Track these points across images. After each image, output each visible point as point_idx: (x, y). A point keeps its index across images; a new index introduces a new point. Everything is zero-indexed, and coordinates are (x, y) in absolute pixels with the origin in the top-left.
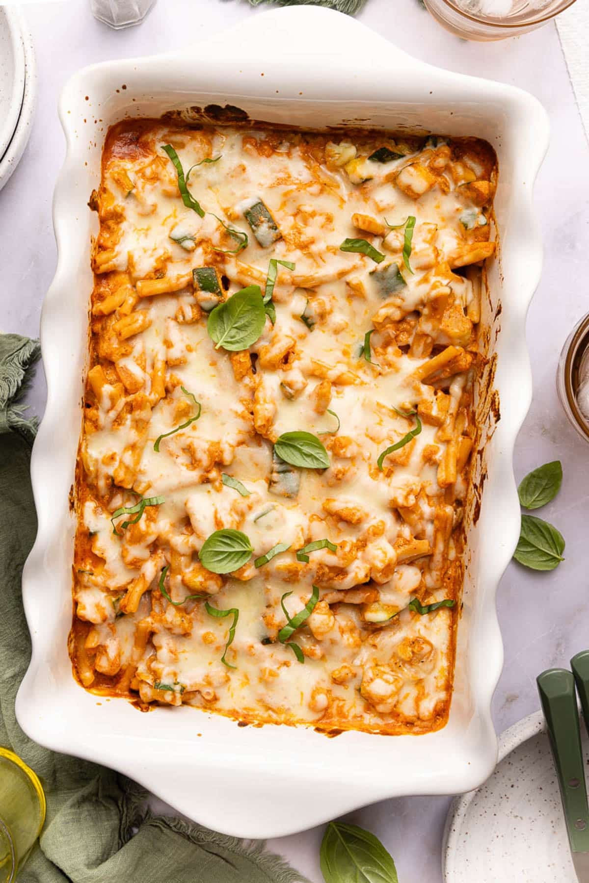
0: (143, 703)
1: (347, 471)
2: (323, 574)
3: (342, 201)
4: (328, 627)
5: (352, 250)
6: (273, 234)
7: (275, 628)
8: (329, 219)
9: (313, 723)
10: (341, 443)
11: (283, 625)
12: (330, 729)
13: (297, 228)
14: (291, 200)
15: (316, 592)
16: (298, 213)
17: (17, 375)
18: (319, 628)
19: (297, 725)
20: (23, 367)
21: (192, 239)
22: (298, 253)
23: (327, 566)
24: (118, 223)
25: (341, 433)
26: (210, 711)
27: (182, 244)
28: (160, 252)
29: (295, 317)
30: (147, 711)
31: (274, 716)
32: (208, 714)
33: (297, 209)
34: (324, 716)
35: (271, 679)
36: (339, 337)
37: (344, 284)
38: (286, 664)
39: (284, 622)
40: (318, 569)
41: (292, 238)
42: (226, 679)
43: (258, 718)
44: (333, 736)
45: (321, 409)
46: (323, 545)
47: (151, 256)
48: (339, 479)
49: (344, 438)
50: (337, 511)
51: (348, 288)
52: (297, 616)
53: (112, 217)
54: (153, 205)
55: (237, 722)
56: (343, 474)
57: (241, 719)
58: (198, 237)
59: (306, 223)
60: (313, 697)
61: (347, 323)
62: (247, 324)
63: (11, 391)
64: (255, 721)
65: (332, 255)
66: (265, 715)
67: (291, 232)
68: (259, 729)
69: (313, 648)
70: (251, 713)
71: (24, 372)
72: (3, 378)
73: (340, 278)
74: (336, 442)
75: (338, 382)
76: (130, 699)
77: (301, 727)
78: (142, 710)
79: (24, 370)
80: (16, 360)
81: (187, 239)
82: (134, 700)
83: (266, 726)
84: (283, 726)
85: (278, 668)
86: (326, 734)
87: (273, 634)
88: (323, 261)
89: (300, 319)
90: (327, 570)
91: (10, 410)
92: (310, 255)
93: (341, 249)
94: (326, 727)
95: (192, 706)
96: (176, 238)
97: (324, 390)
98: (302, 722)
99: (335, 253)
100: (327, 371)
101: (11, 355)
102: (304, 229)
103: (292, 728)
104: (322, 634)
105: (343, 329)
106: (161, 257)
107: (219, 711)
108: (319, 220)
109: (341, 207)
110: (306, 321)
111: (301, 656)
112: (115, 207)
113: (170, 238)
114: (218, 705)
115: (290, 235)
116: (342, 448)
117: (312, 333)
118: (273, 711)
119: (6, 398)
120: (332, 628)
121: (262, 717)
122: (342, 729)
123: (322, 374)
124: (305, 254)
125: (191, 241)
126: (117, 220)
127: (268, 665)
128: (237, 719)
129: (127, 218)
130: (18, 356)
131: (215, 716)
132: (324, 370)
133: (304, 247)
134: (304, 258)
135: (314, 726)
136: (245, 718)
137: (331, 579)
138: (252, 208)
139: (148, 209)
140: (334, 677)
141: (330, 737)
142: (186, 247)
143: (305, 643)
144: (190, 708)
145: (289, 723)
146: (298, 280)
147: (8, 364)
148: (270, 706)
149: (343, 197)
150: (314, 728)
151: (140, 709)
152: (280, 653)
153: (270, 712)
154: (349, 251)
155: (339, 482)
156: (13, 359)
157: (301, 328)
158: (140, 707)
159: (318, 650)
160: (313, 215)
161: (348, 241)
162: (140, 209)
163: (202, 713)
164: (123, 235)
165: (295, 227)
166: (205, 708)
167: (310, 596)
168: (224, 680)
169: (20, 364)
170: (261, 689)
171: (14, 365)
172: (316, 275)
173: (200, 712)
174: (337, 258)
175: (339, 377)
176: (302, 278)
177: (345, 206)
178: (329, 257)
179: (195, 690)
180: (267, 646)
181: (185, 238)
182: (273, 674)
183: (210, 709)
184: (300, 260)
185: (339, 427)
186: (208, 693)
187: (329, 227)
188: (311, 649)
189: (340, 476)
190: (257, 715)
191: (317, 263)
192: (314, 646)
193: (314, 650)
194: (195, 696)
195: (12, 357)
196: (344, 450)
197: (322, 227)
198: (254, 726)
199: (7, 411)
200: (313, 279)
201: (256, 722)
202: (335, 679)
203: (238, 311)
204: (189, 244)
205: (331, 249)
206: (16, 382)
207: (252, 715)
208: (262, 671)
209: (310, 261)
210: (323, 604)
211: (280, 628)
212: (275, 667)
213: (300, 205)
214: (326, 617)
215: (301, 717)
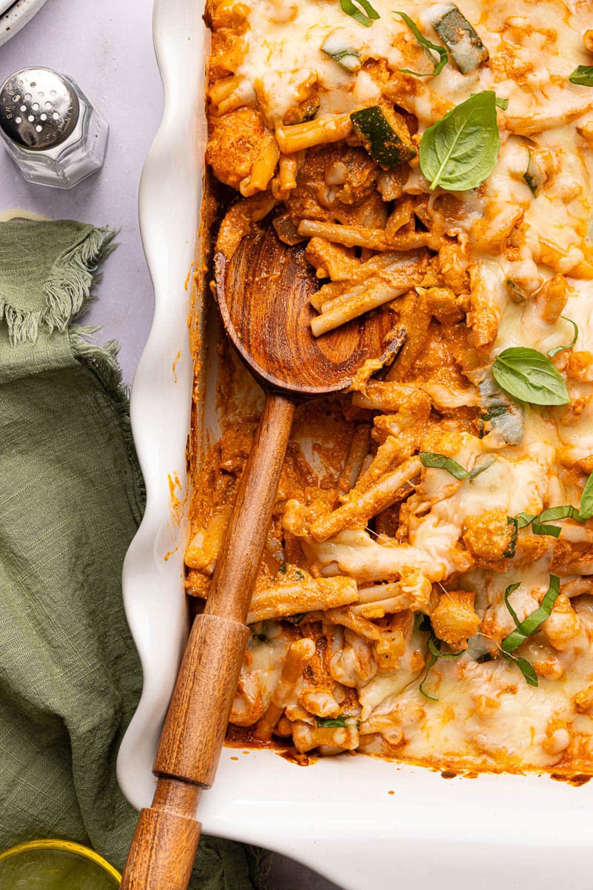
0: (299, 753)
1: (588, 402)
2: (564, 554)
3: (568, 12)
4: (574, 630)
5: (588, 81)
6: (477, 55)
7: (499, 637)
8: (551, 37)
9: (548, 768)
10: (579, 361)
11: (508, 632)
12: (573, 776)
13: (507, 49)
14: (497, 10)
15: (554, 582)
16: (506, 27)
17: (82, 281)
18: (561, 632)
19: (525, 772)
20: (89, 268)
21: (355, 54)
22: (511, 84)
23: (569, 542)
24: (239, 33)
25: (579, 348)
26: (395, 760)
27: (341, 61)
28: (304, 76)
29: (514, 176)
30: (307, 764)
31: (491, 762)
32: (394, 764)
33: (506, 24)
34: (563, 758)
35: (489, 710)
36: (570, 207)
37: (574, 132)
38: (512, 690)
39: (510, 628)
40: (557, 547)
41: (501, 63)
42: (421, 714)
43: (468, 766)
44: (580, 784)
45: (552, 317)
46: (565, 514)
47: (291, 82)
48: (578, 414)
49: (582, 353)
50: (577, 463)
51: (580, 138)
52: (529, 618)
53: (230, 22)
54: (292, 8)
55: (439, 773)
56: (584, 407)
57: (444, 769)
58: (365, 54)
59: (518, 40)
60: (549, 734)
61: (581, 188)
62: (469, 153)
63: (75, 304)
64: (464, 770)
65: (558, 88)
66: (478, 761)
67: (499, 55)
68: (473, 779)
69: (550, 663)
70: (456, 759)
71: (91, 276)
72: (62, 285)
73: (568, 123)
74: (573, 359)
75: (573, 274)
76: (276, 749)
77: (531, 775)
78: (299, 763)
79: (91, 273)
80: (77, 258)
81: (347, 54)
82: (285, 751)
83: (481, 775)
84: (505, 775)
85: (498, 696)
86: (568, 782)
87: (494, 646)
88: (546, 96)
89: (523, 178)
90: (568, 547)
91: (73, 333)
92: (527, 88)
93: (570, 80)
94: (565, 773)
95: (368, 754)
96: (333, 52)
97: (557, 288)
98: (530, 767)
99: (562, 86)
100: (560, 258)
101: (70, 251)
102: (518, 51)
103: (518, 777)
104: (565, 641)
105: (575, 196)
106: (306, 82)
107: (410, 759)
108: (538, 38)
109: (566, 21)
110: (528, 180)
111: (533, 676)
112: (235, 7)
113: (323, 51)
114: (409, 750)
115: (497, 58)
116: (581, 368)
117: (537, 199)
118: (490, 755)
119: (67, 315)
120: (578, 633)
121: (471, 763)
122: (589, 774)
123: (552, 261)
124: (521, 86)
125: (355, 58)
126: (236, 28)
127: (484, 690)
128: (438, 769)
129: (252, 26)
130: (80, 252)
131: (404, 765)
132: (557, 256)
133: (519, 75)
134: (520, 93)
135: (549, 772)
136: (448, 766)
137: (575, 560)
138: (444, 18)
139: (285, 12)
140: (578, 701)
141: (577, 786)
142: (347, 66)
143: (538, 658)
144: (365, 756)
145: (513, 770)
146: (513, 123)
147: (66, 264)
148: (485, 748)
149: (569, 8)
150: (549, 775)
151: (296, 762)
152: (503, 675)
153: (484, 757)
154: (582, 84)
155: (578, 418)
156: (73, 256)
157: (523, 193)
158: (295, 759)
159: (557, 666)
160: (529, 31)
161: (581, 69)
162: (271, 13)
163: (386, 762)
164: (247, 51)
165: (503, 47)
166: (388, 756)
167: (544, 589)
168: (417, 716)
169: (84, 263)
170: (472, 727)
171: (74, 266)
172: (536, 118)
173: (382, 762)
174: (565, 93)
175: (575, 268)
176: (519, 121)
177: (572, 20)
178: (554, 91)
179: (374, 731)
180: (485, 664)
181: (344, 53)
182: (491, 704)
183: (396, 757)
184: (514, 93)
185: (576, 339)
186: (394, 737)
187: (551, 47)
188: (547, 665)
189: (579, 408)
190: (465, 763)
191: (537, 101)
192: (552, 660)
193: (551, 665)
194: (374, 740)
195: (72, 253)
196: (584, 371)
197: (543, 48)
198: (464, 776)
199: (69, 334)
200: (533, 123)
201: (467, 772)
202: (578, 705)
203: (459, 133)
204: (351, 62)
205: (558, 80)
206: (81, 291)
207: (458, 763)
208: (476, 700)
209: (527, 96)
210: (563, 599)
211: (504, 637)
212: (493, 696)
213: (509, 18)
214: (568, 616)
215: (528, 762)
